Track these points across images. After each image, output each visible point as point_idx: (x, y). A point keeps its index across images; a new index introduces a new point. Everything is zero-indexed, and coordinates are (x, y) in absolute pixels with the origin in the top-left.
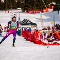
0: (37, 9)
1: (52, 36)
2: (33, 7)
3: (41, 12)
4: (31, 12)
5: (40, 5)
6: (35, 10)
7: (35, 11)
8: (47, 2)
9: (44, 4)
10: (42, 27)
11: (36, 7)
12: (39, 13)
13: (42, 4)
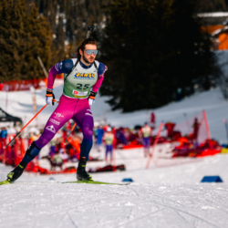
0: (23, 79)
1: (62, 150)
2: (11, 75)
3: (32, 89)
4: (7, 87)
5: (32, 69)
6: (17, 82)
7: (17, 86)
8: (49, 62)
9: (42, 65)
10: (36, 126)
11: (20, 75)
12: (28, 89)
13: (35, 68)
